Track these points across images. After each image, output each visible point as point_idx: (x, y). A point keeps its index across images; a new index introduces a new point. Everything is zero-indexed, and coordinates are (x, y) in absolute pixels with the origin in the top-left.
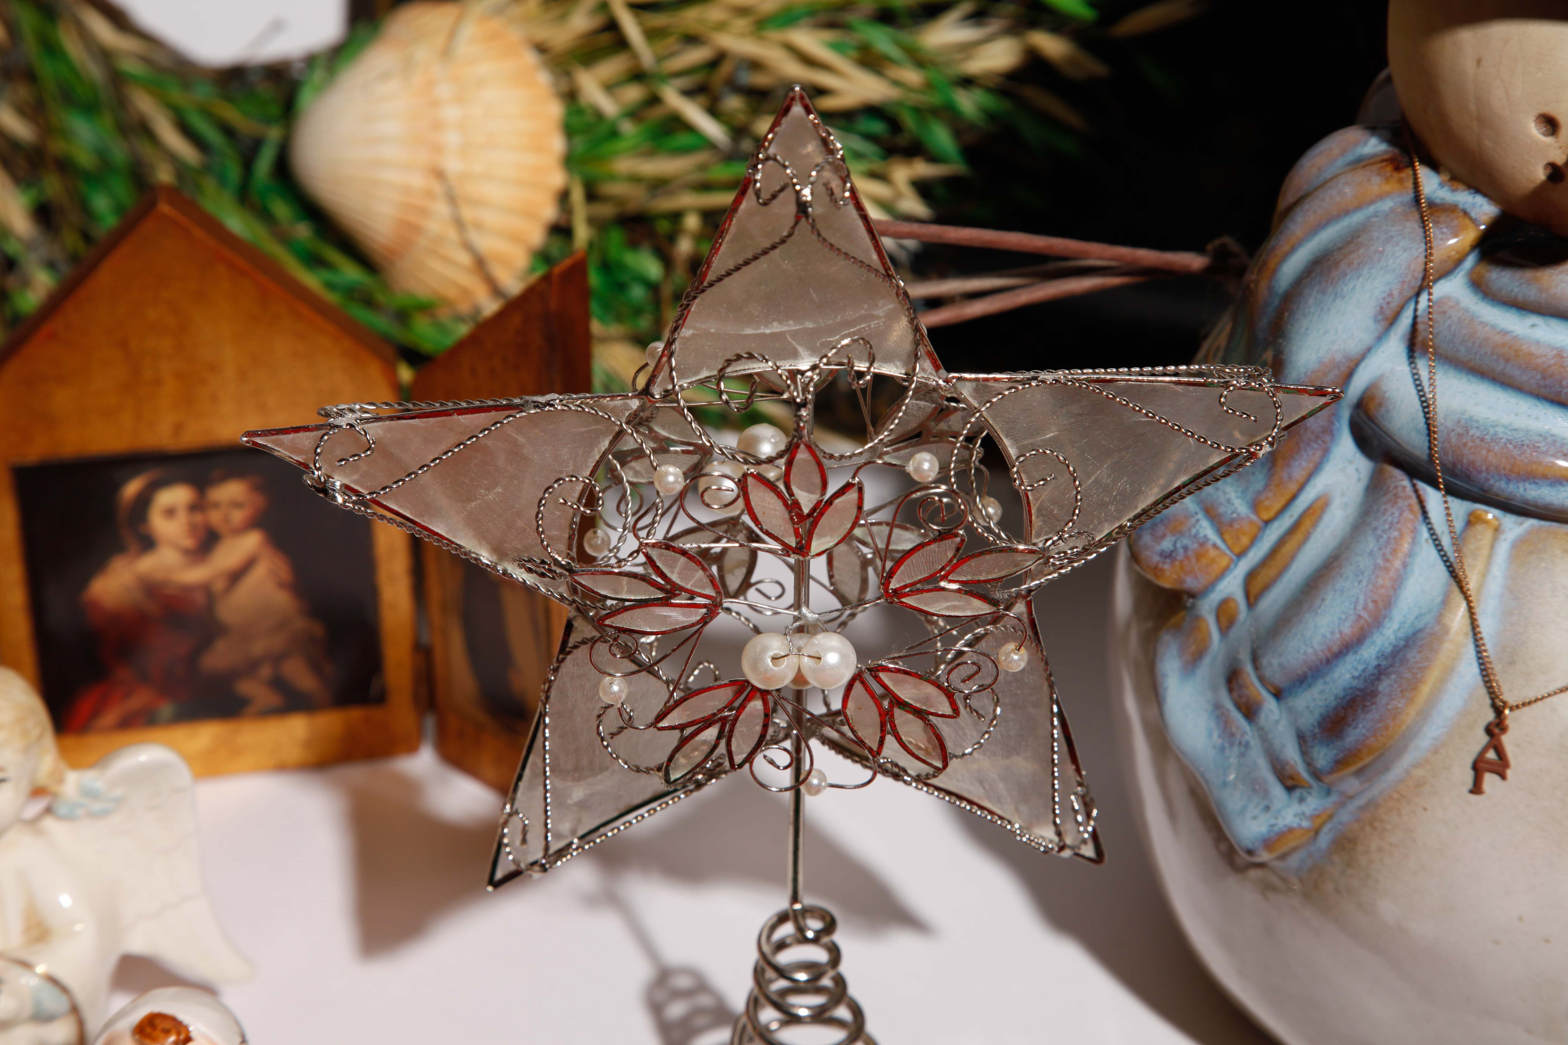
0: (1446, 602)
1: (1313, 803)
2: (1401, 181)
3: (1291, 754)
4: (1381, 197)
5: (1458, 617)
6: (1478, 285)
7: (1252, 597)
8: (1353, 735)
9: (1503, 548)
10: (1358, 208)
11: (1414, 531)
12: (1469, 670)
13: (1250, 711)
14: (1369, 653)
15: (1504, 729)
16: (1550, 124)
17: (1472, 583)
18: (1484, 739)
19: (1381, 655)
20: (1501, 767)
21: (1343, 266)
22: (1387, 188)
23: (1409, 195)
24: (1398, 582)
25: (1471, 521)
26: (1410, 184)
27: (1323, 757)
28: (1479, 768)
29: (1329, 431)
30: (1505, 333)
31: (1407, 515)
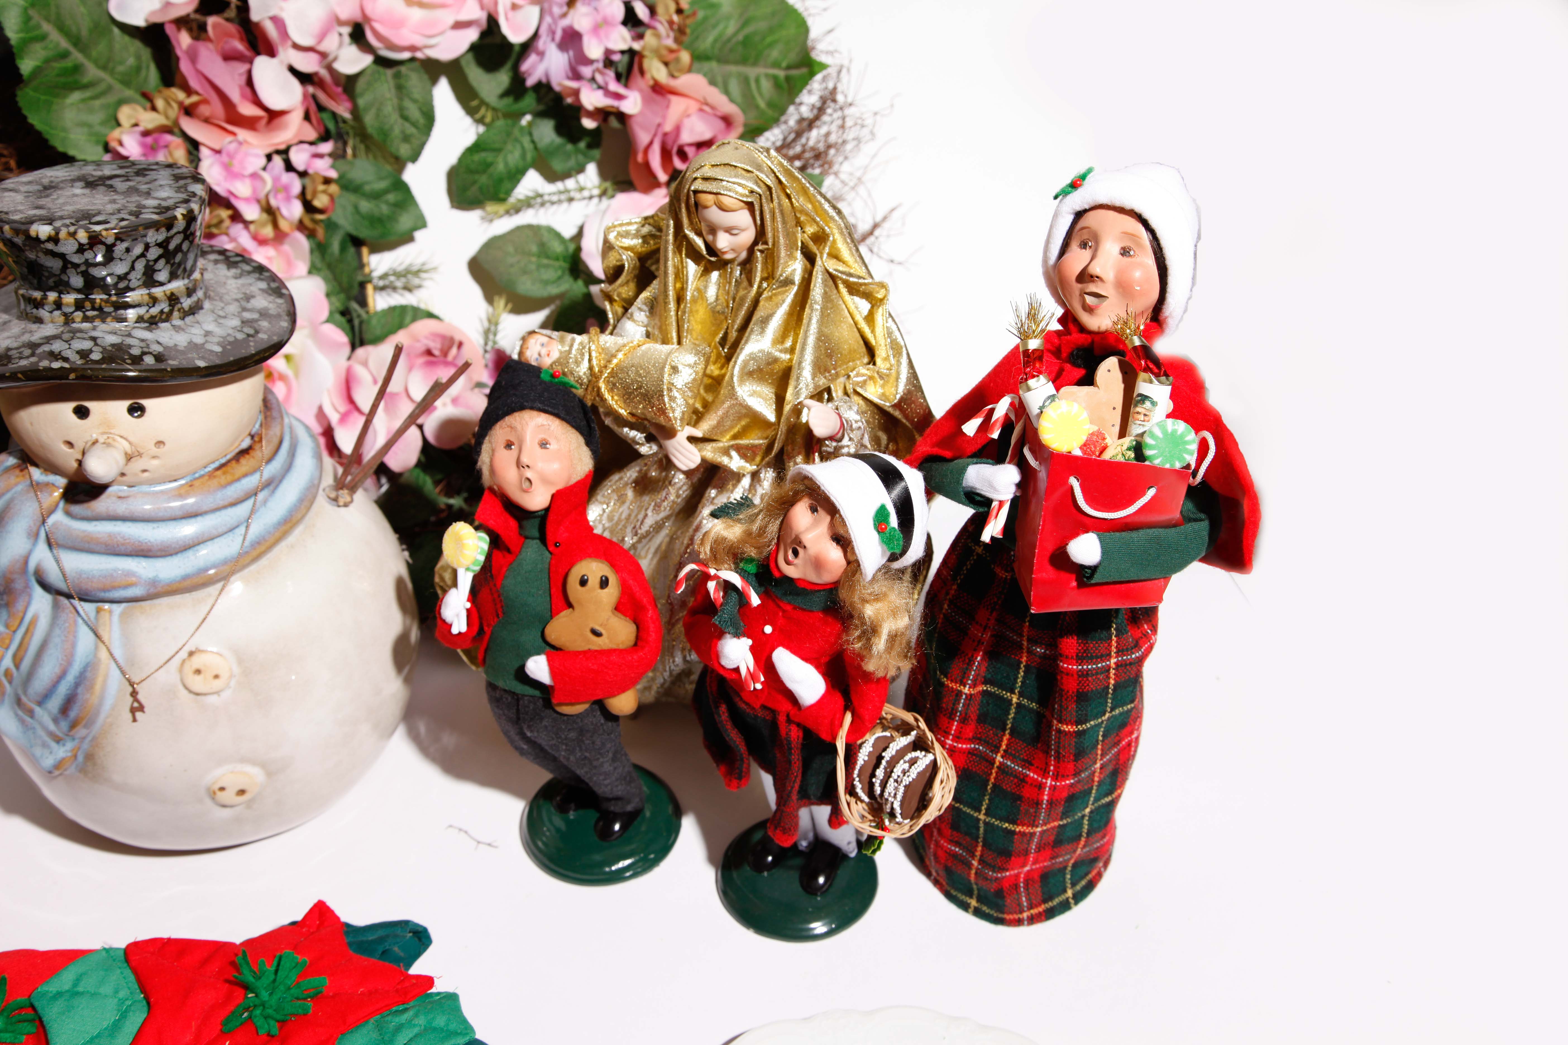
0: (96, 648)
1: (69, 745)
2: (23, 476)
3: (52, 727)
4: (16, 485)
5: (103, 654)
6: (68, 513)
7: (17, 666)
8: (73, 714)
9: (115, 618)
10: (8, 491)
11: (75, 622)
12: (115, 673)
13: (31, 713)
14: (70, 678)
15: (137, 693)
16: (70, 444)
17: (105, 638)
18: (131, 699)
19: (76, 678)
20: (141, 708)
21: (6, 519)
22: (18, 480)
23: (28, 482)
24: (74, 645)
25: (98, 611)
26: (28, 476)
27: (64, 725)
28: (133, 711)
29: (27, 586)
30: (84, 531)
31: (71, 615)
